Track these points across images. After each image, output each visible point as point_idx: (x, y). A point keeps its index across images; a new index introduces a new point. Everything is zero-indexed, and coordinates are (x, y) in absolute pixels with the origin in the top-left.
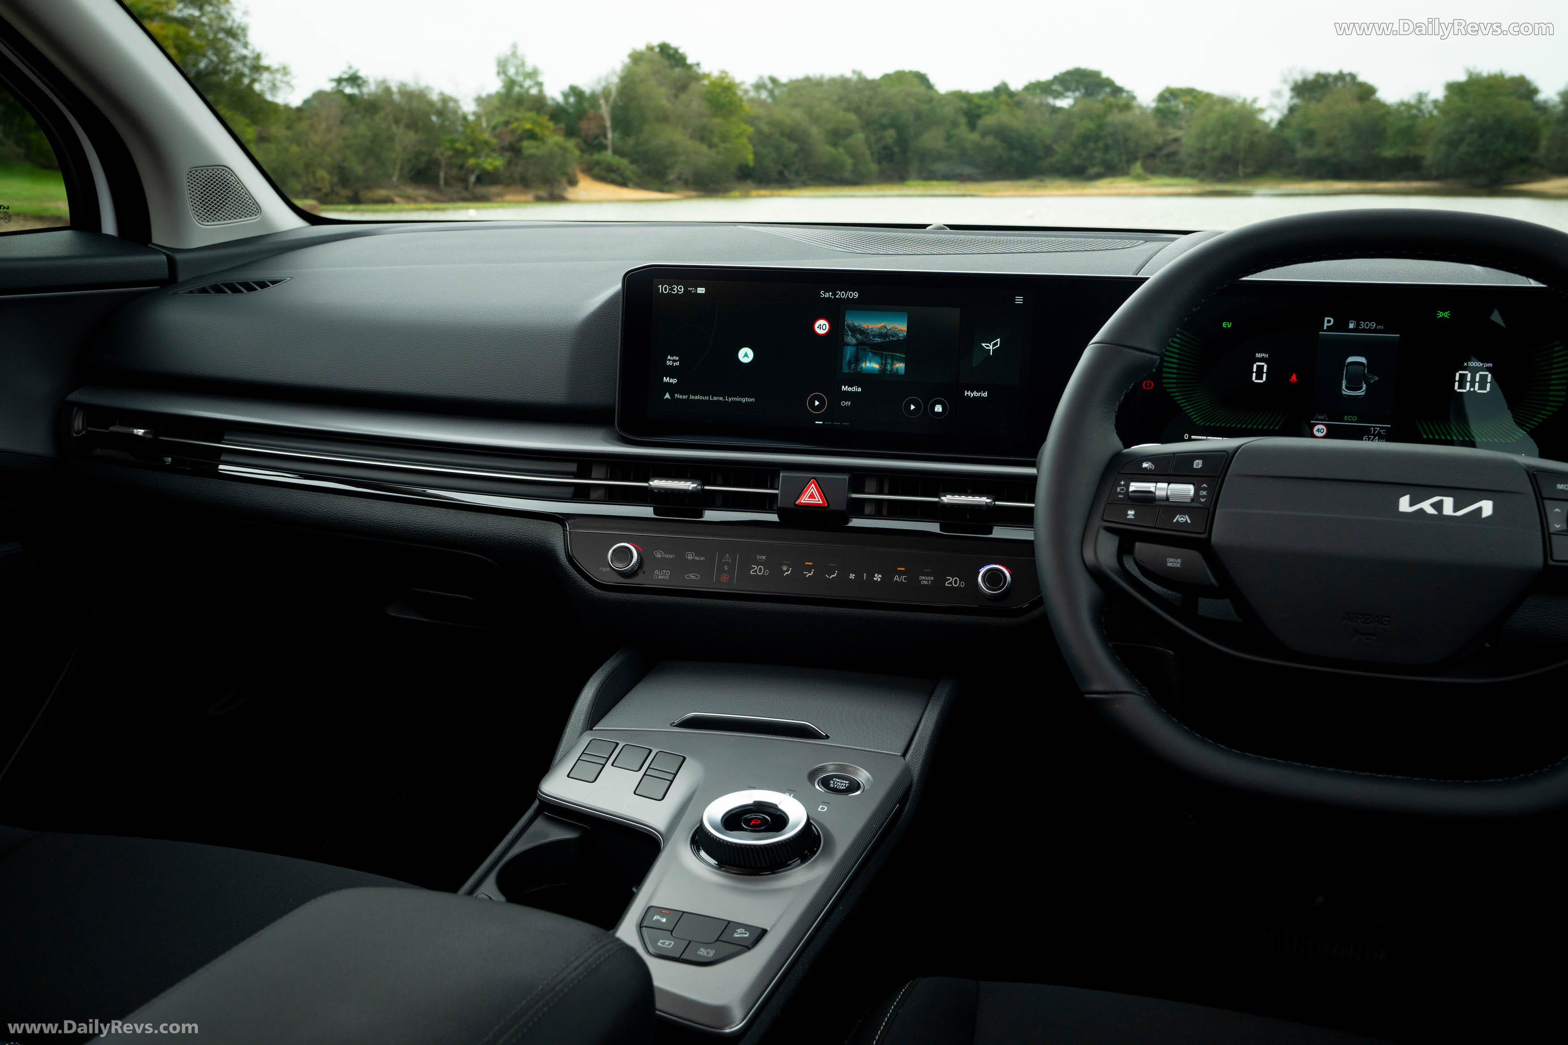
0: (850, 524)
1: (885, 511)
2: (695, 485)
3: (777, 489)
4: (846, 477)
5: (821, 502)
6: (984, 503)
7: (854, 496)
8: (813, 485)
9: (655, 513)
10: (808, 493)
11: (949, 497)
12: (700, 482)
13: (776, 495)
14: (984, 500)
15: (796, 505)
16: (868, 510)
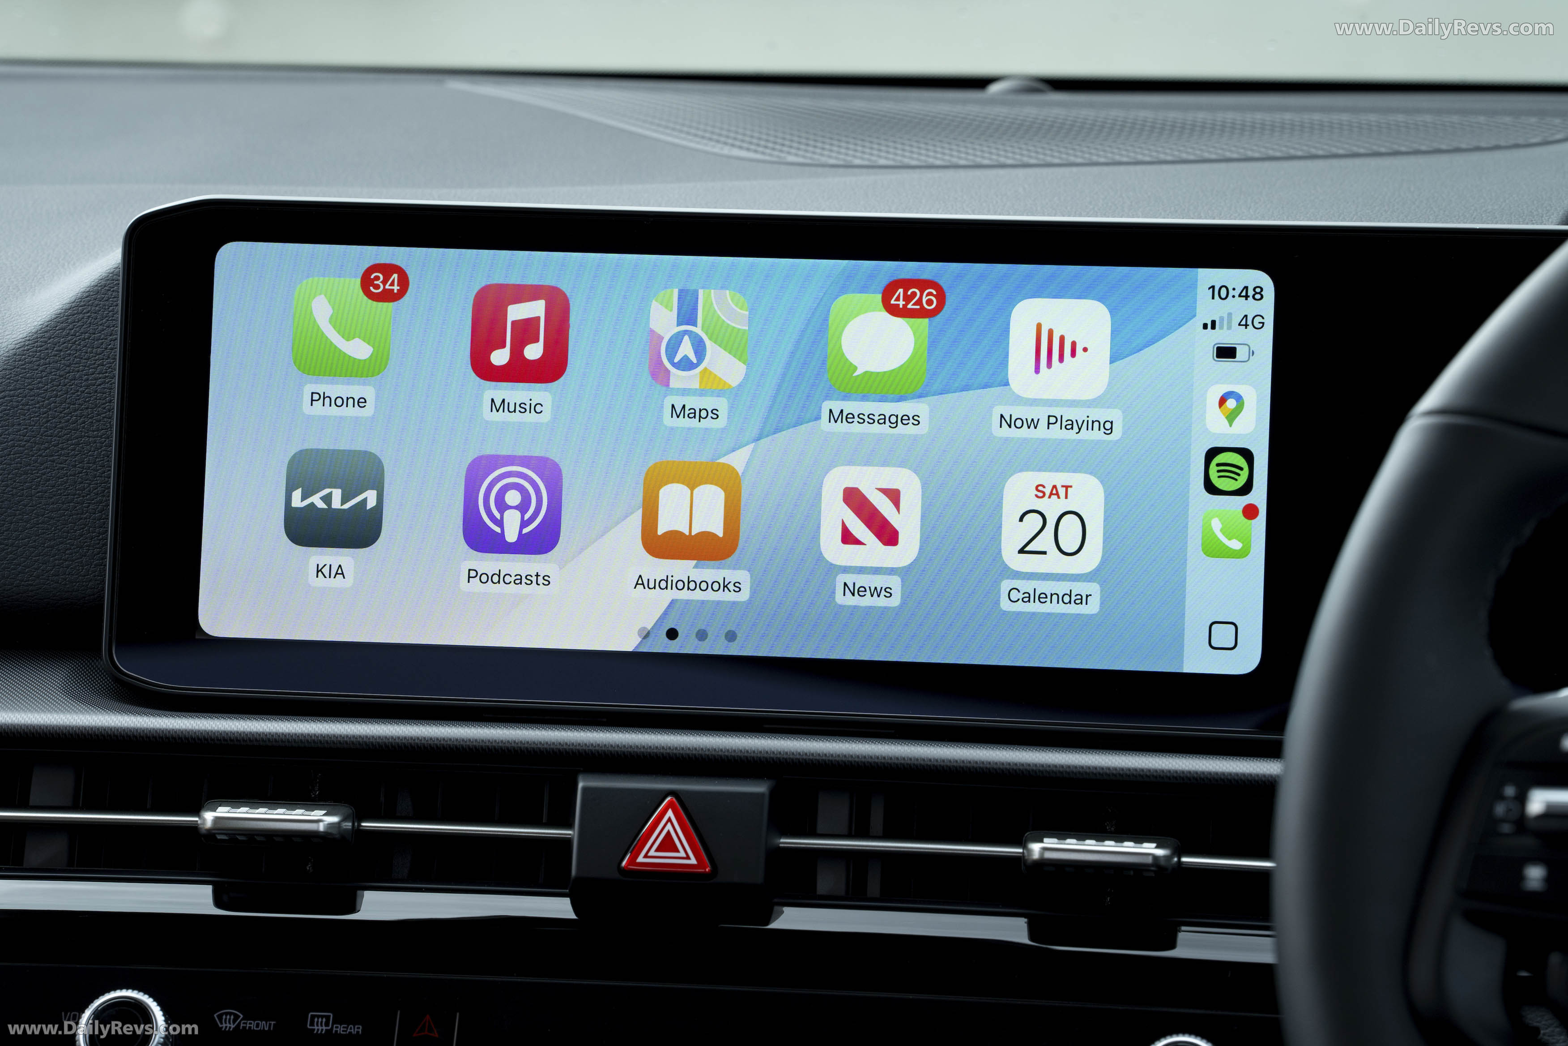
0: (774, 925)
1: (874, 887)
2: (334, 819)
3: (569, 825)
4: (760, 788)
5: (693, 861)
6: (1150, 860)
7: (787, 842)
8: (670, 814)
9: (218, 903)
10: (657, 838)
11: (1050, 842)
12: (347, 810)
13: (566, 842)
14: (1150, 849)
15: (624, 872)
16: (826, 882)
